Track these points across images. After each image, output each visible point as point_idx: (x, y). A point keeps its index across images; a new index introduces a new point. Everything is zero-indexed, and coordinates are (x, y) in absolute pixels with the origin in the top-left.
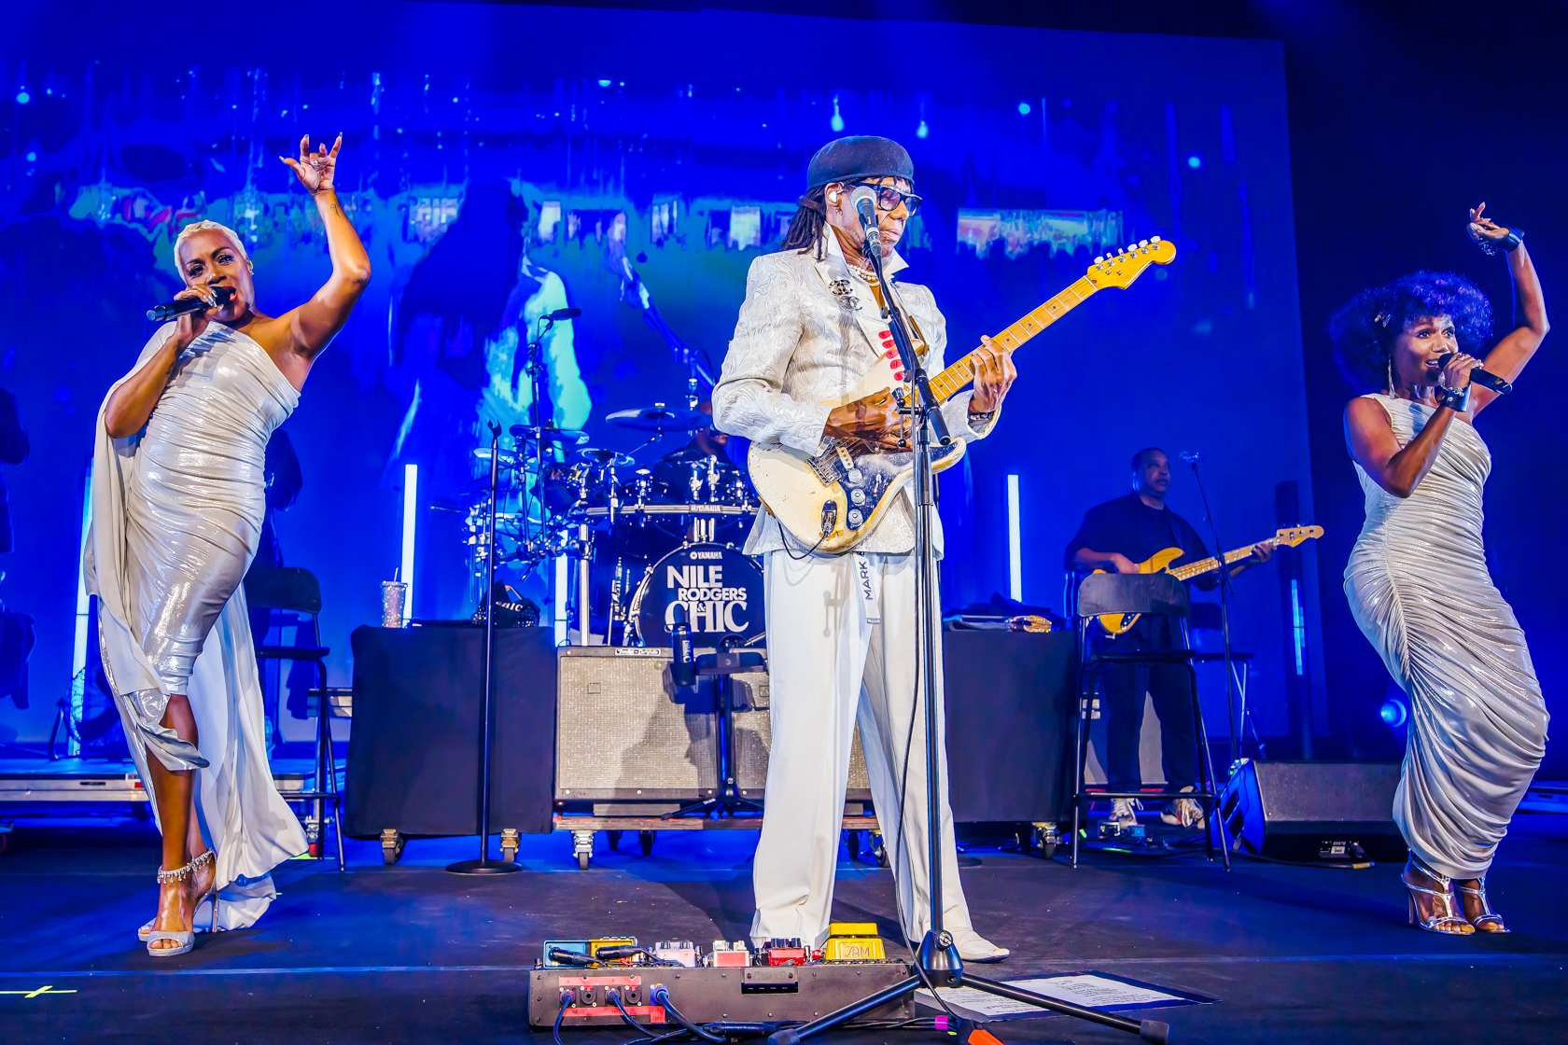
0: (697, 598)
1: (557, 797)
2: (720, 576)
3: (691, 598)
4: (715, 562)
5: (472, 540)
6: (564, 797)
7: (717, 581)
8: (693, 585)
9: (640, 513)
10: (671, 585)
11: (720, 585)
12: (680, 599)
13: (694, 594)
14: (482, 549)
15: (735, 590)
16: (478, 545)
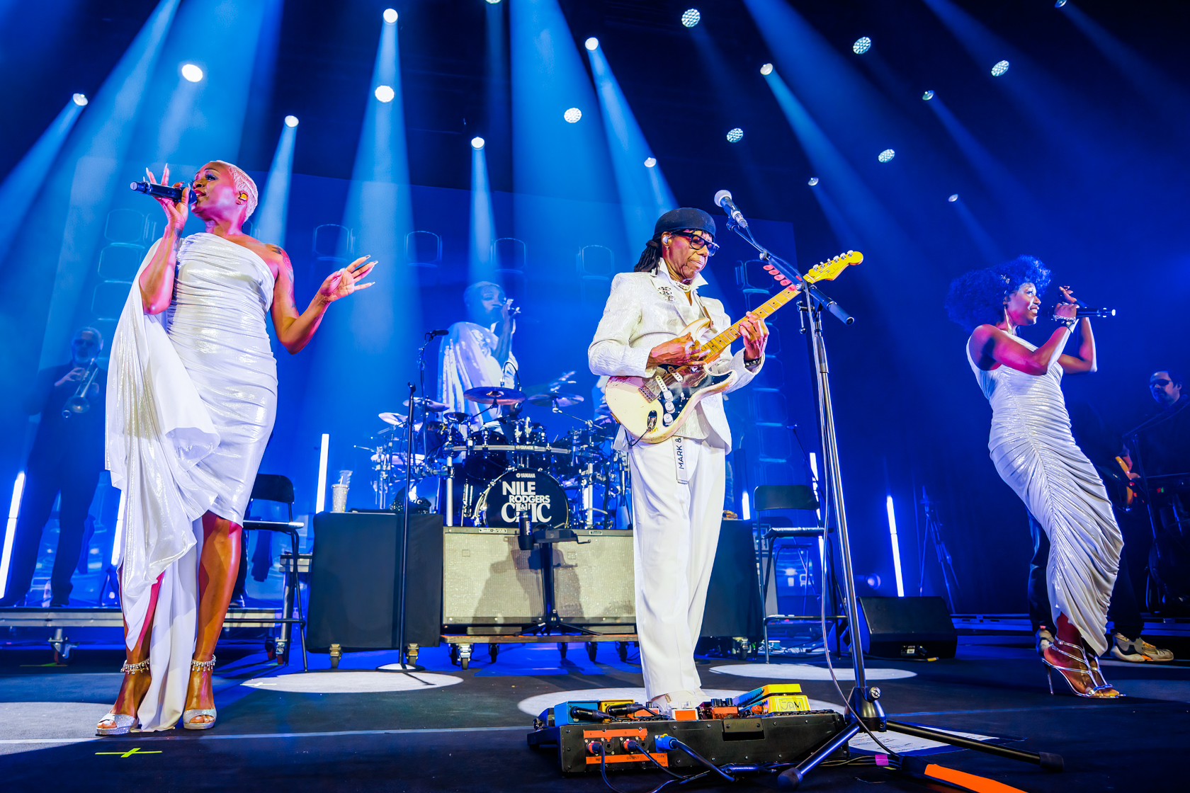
0: (520, 501)
1: (444, 623)
2: (534, 488)
3: (517, 501)
4: (531, 480)
5: (378, 467)
6: (449, 623)
7: (532, 491)
8: (518, 493)
9: (485, 449)
10: (505, 493)
11: (534, 493)
12: (510, 501)
13: (518, 499)
14: (384, 473)
15: (543, 496)
16: (381, 470)
